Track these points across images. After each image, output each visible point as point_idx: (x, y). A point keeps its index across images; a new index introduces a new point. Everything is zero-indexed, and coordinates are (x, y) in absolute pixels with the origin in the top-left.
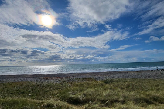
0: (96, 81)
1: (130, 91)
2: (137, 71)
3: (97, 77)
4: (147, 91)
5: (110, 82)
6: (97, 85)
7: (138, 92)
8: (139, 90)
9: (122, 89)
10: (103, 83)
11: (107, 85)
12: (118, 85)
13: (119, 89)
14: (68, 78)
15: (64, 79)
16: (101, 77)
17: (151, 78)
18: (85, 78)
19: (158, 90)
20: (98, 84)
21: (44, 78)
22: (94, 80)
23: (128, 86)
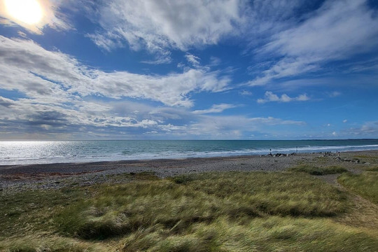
0: (157, 179)
1: (223, 197)
2: (239, 157)
3: (160, 170)
4: (252, 194)
5: (187, 180)
6: (159, 188)
7: (237, 198)
8: (239, 194)
9: (210, 193)
10: (173, 183)
11: (181, 188)
12: (203, 185)
13: (204, 195)
14: (86, 174)
15: (74, 178)
16: (170, 170)
17: (260, 171)
18: (132, 174)
19: (268, 190)
20: (162, 185)
21: (9, 176)
22: (153, 176)
23: (222, 186)
